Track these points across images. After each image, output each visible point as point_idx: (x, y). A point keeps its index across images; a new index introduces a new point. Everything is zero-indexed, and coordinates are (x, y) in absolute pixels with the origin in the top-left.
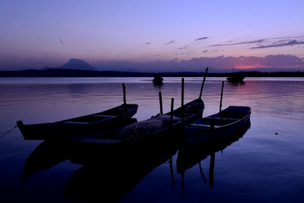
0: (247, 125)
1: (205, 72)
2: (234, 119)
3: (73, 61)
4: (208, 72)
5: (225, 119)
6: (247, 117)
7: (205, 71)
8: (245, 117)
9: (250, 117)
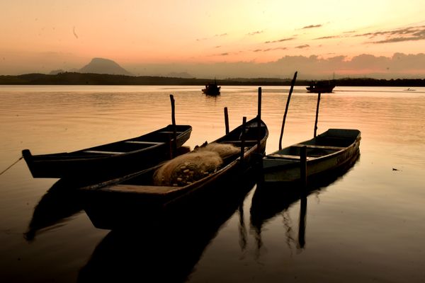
0: (356, 156)
1: (292, 78)
2: (336, 148)
3: (96, 61)
4: (297, 78)
5: (323, 147)
6: (354, 145)
7: (293, 76)
8: (352, 145)
9: (359, 145)
